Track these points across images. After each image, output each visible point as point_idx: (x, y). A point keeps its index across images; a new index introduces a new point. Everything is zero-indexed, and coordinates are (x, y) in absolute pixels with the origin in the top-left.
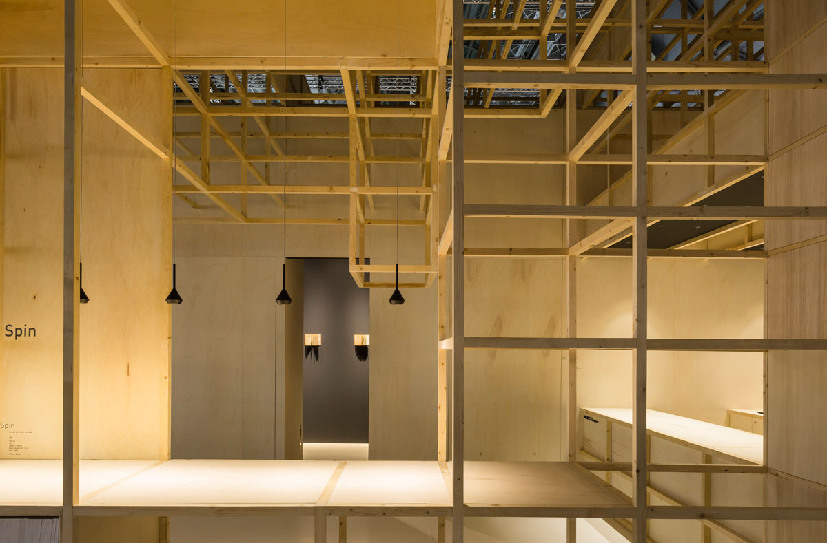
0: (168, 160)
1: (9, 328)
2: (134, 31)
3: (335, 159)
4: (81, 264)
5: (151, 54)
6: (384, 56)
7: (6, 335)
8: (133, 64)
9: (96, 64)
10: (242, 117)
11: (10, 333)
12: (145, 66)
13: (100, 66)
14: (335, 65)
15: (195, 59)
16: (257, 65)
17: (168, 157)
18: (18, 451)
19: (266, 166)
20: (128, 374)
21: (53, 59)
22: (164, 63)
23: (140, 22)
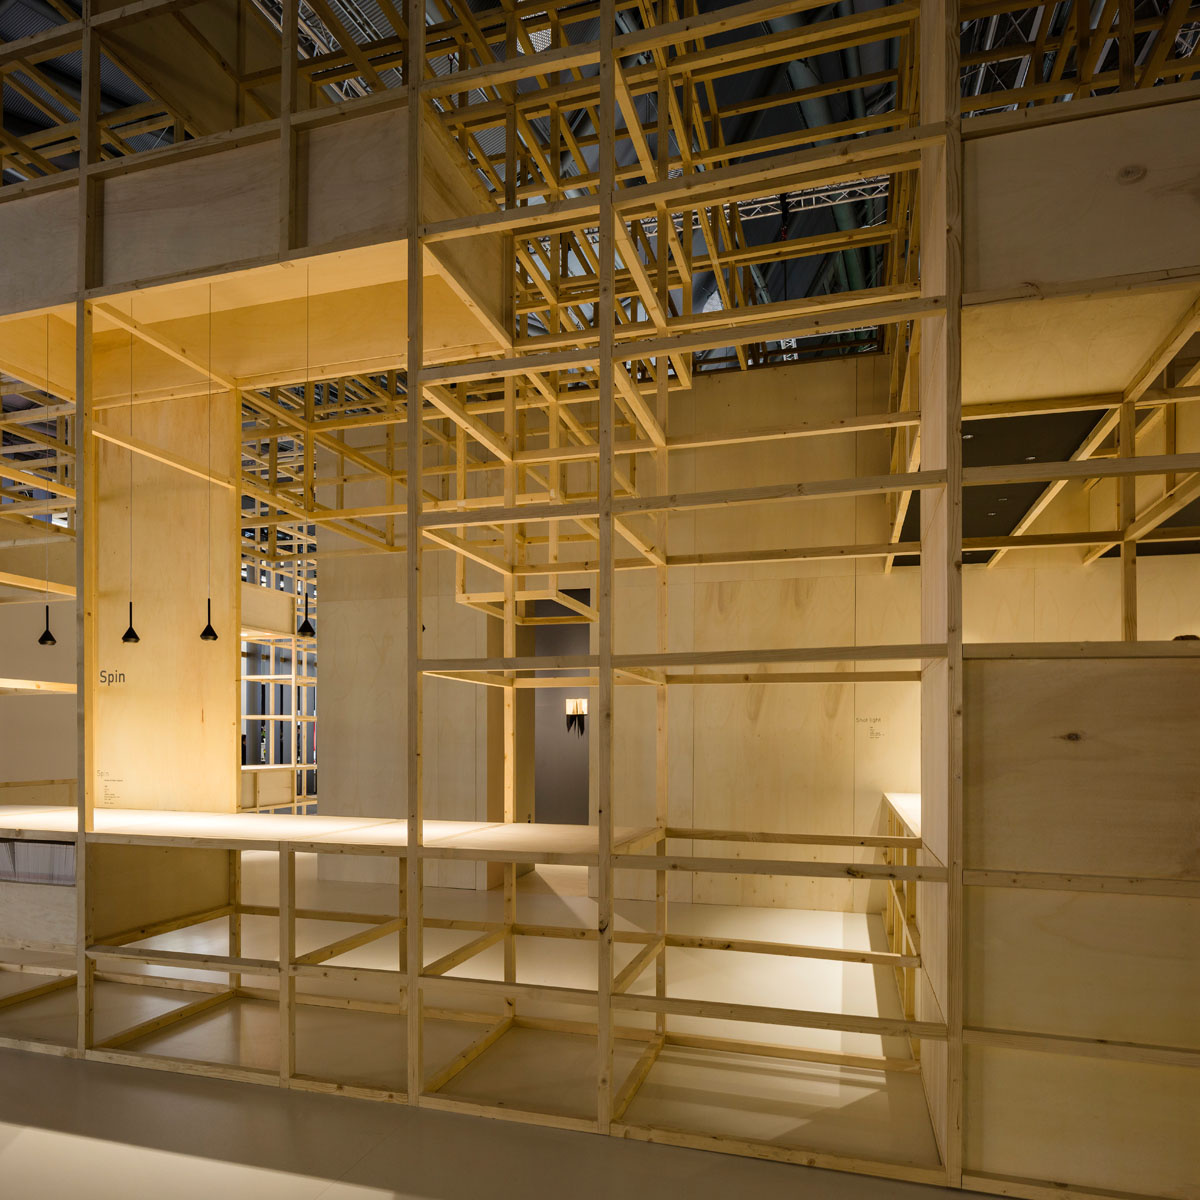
0: (235, 490)
1: (103, 674)
3: (490, 466)
4: (131, 603)
5: (212, 380)
6: (445, 346)
7: (101, 681)
9: (172, 395)
10: (388, 425)
11: (103, 679)
12: (214, 392)
13: (175, 397)
14: (395, 364)
15: (261, 377)
16: (318, 375)
17: (233, 487)
18: (113, 800)
19: (443, 480)
20: (203, 721)
22: (229, 387)
23: (184, 351)
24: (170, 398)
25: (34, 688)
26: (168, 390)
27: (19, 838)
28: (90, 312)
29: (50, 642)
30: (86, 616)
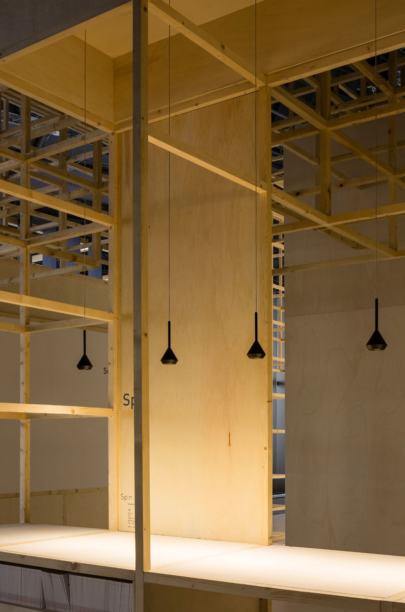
0: (266, 194)
1: (126, 397)
2: (219, 58)
4: (169, 323)
5: (245, 79)
7: (124, 404)
8: (230, 94)
9: (197, 105)
11: (126, 402)
12: (242, 93)
13: (200, 106)
15: (292, 69)
17: (265, 191)
20: (230, 445)
21: (159, 111)
22: (260, 84)
23: (223, 47)
24: (196, 108)
25: (70, 413)
26: (192, 101)
27: (75, 571)
28: (146, 9)
29: (87, 367)
30: (143, 336)
